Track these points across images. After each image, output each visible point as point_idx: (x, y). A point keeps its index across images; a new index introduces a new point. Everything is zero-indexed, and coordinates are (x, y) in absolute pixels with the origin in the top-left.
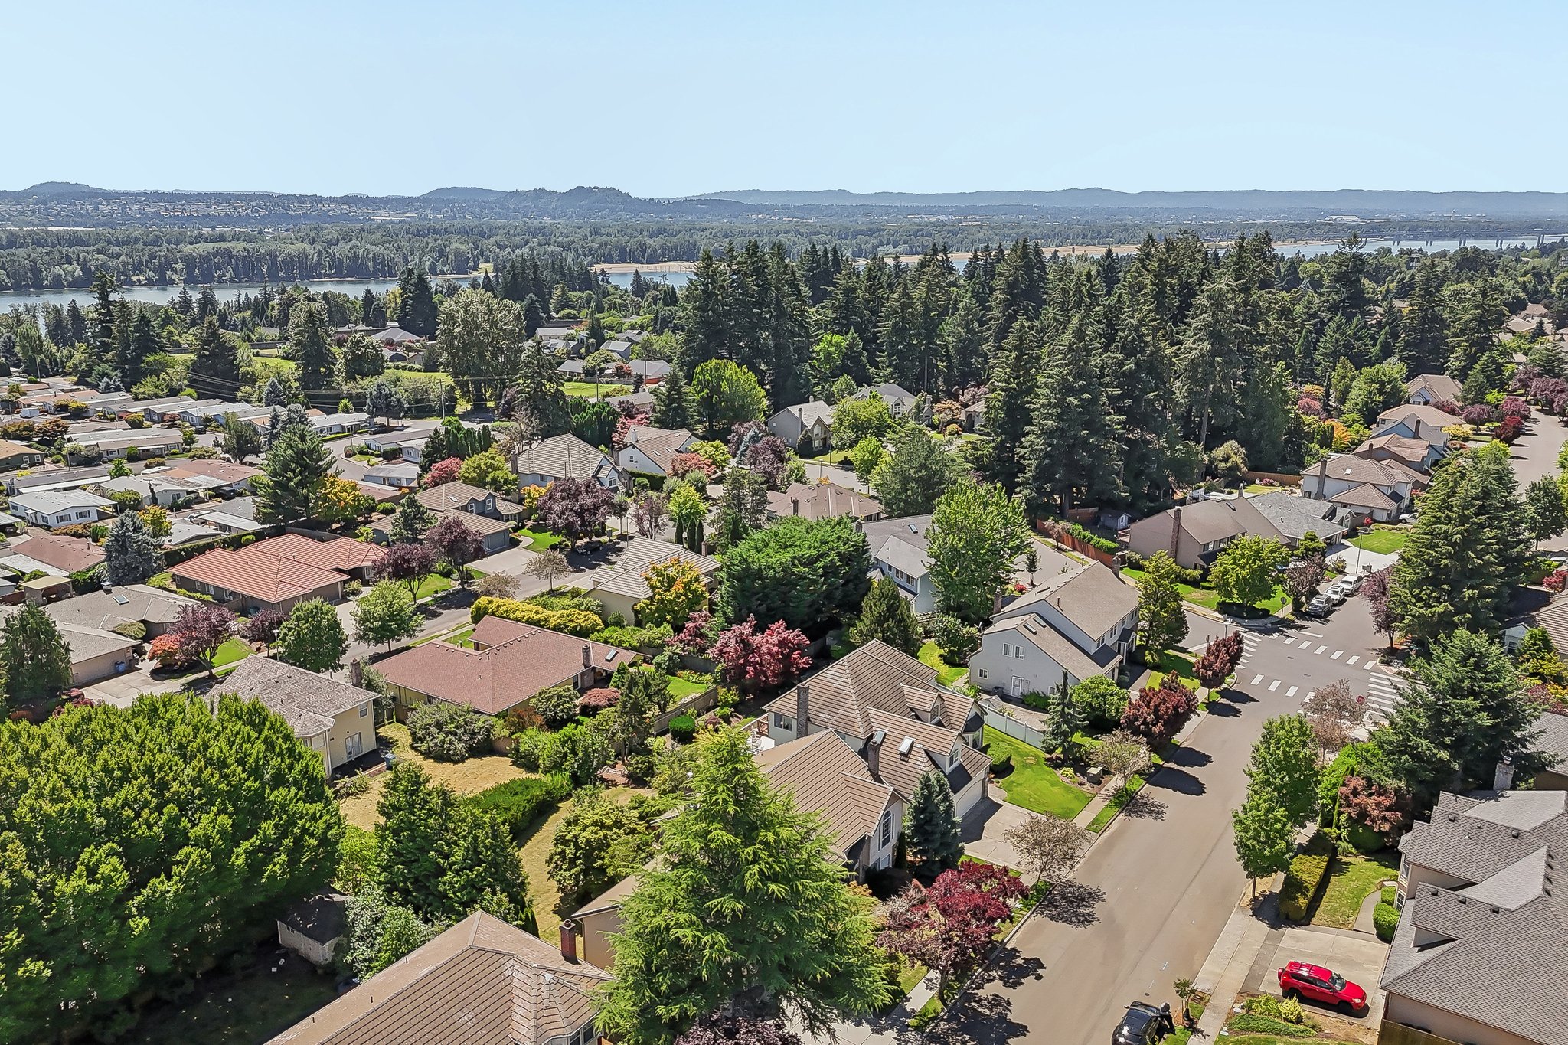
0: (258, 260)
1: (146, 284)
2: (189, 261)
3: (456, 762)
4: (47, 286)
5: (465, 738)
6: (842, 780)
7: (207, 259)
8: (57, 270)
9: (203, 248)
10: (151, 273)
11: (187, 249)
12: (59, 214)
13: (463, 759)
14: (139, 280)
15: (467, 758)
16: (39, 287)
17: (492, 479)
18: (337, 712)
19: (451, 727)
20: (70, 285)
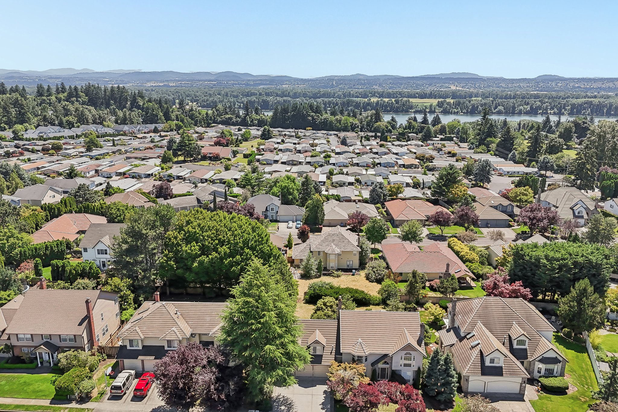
0: (604, 106)
1: (553, 114)
2: (573, 106)
3: (370, 282)
4: (516, 113)
5: (377, 275)
6: (402, 331)
7: (581, 105)
8: (521, 107)
9: (580, 101)
10: (556, 110)
11: (574, 101)
12: (541, 87)
13: (372, 282)
14: (550, 113)
15: (374, 282)
16: (513, 113)
17: (520, 199)
18: (344, 250)
19: (375, 270)
20: (524, 113)
